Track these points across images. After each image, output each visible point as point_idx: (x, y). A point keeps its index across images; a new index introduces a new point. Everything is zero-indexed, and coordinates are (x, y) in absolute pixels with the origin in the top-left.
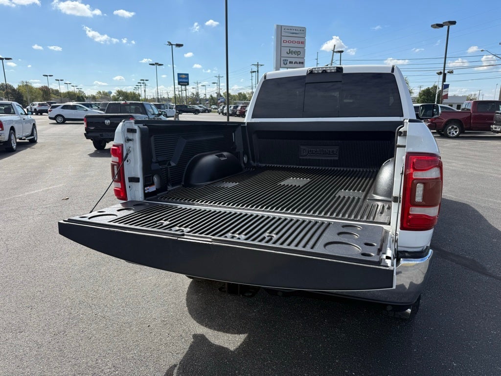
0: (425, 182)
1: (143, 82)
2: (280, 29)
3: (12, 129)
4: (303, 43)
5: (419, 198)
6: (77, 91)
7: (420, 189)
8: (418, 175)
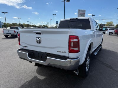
0: (73, 42)
1: (48, 23)
2: (79, 10)
3: (17, 32)
4: (85, 13)
5: (72, 46)
6: (34, 25)
7: (72, 43)
8: (72, 40)
